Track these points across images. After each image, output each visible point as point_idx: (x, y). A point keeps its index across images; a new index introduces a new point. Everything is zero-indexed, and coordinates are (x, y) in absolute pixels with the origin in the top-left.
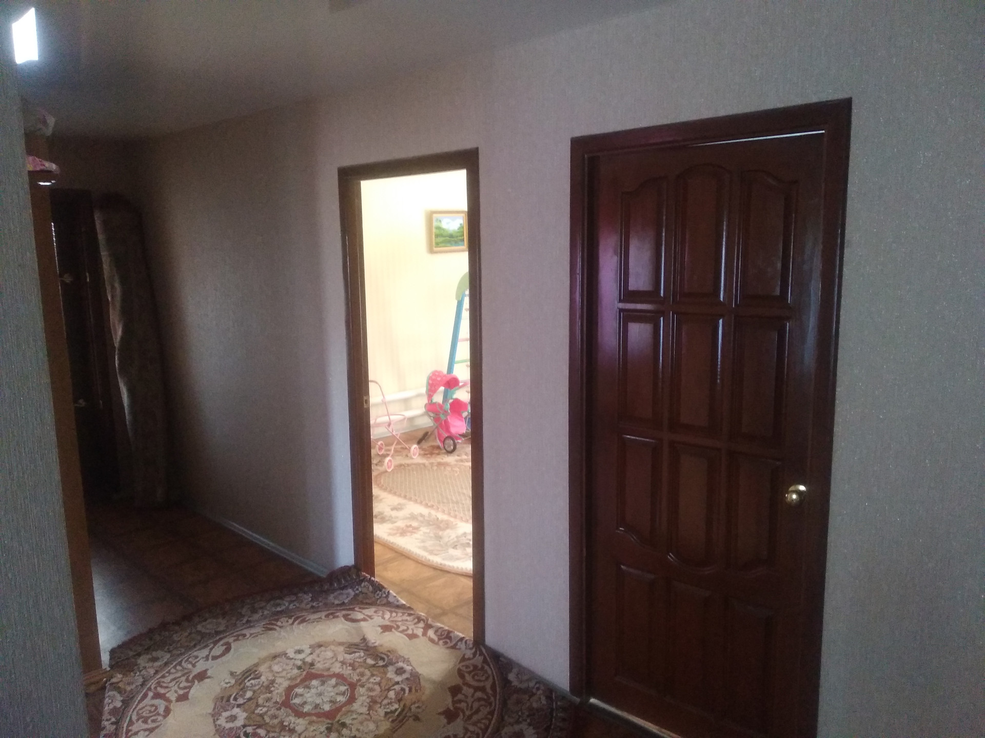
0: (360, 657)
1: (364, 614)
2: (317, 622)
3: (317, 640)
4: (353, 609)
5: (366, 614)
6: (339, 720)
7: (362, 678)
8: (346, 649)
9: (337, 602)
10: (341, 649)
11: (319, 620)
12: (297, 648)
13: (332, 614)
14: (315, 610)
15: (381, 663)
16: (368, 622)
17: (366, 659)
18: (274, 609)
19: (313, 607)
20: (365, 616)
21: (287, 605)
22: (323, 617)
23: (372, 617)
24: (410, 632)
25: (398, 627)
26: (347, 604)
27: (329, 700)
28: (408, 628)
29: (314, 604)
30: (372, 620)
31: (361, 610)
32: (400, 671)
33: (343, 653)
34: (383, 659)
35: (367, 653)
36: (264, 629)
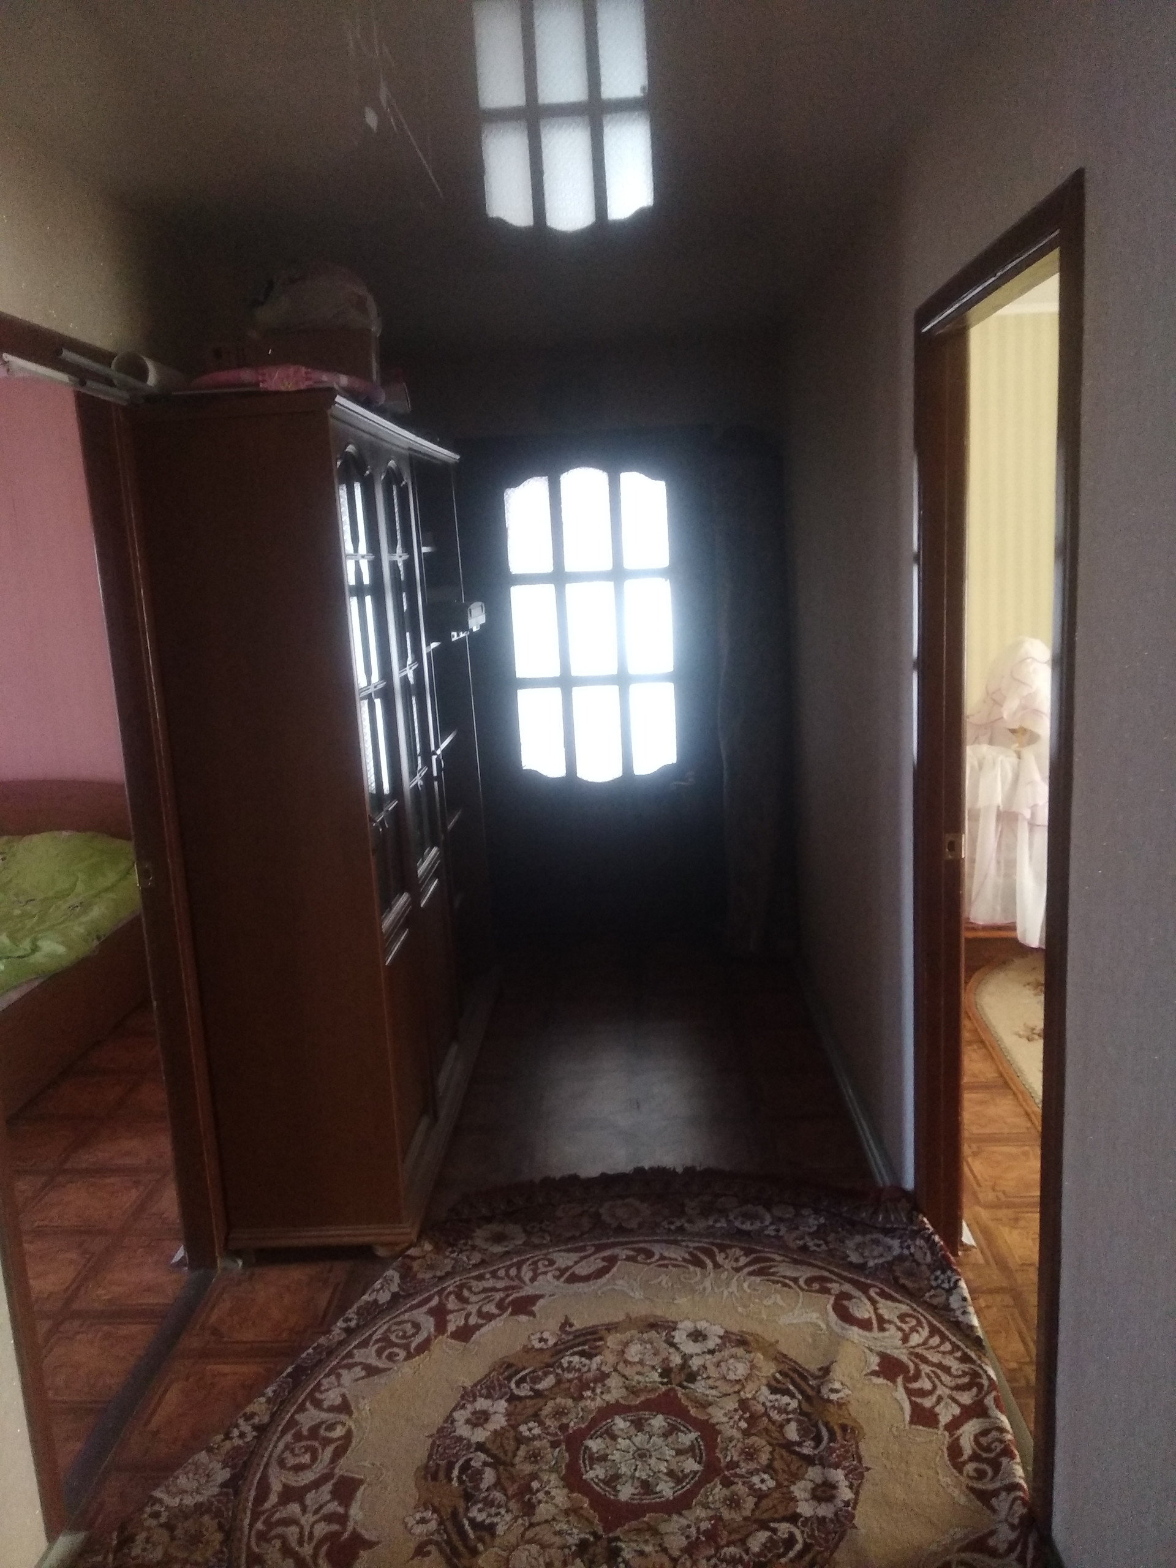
0: (782, 1410)
1: (876, 1310)
2: (785, 1285)
3: (751, 1326)
4: (864, 1288)
5: (881, 1311)
6: (618, 1539)
7: (742, 1464)
8: (778, 1375)
9: (854, 1258)
10: (769, 1369)
11: (791, 1283)
12: (702, 1325)
13: (822, 1279)
14: (801, 1256)
15: (807, 1449)
16: (867, 1334)
17: (788, 1421)
18: (737, 1224)
19: (804, 1249)
20: (874, 1317)
21: (767, 1223)
22: (801, 1282)
23: (886, 1326)
24: (927, 1402)
25: (917, 1377)
26: (867, 1272)
27: (644, 1477)
28: (930, 1393)
29: (810, 1244)
30: (881, 1334)
31: (878, 1298)
32: (824, 1492)
33: (764, 1381)
34: (818, 1440)
35: (806, 1407)
36: (687, 1256)
